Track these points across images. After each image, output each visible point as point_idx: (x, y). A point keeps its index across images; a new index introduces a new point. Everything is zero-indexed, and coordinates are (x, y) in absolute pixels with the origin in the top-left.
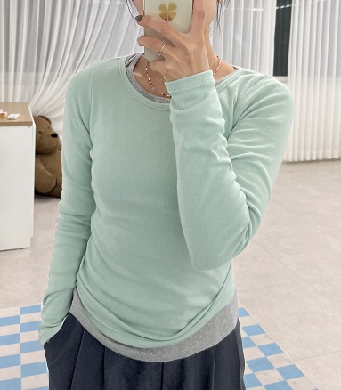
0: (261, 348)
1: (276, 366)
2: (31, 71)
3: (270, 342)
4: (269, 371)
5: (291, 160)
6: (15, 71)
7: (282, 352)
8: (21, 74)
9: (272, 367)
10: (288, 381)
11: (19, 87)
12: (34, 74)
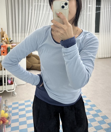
0: (96, 111)
1: (101, 116)
2: (23, 33)
3: (98, 109)
4: (98, 117)
5: (100, 58)
6: (18, 33)
7: (102, 112)
8: (20, 34)
9: (99, 116)
10: (104, 120)
11: (20, 38)
12: (24, 34)
